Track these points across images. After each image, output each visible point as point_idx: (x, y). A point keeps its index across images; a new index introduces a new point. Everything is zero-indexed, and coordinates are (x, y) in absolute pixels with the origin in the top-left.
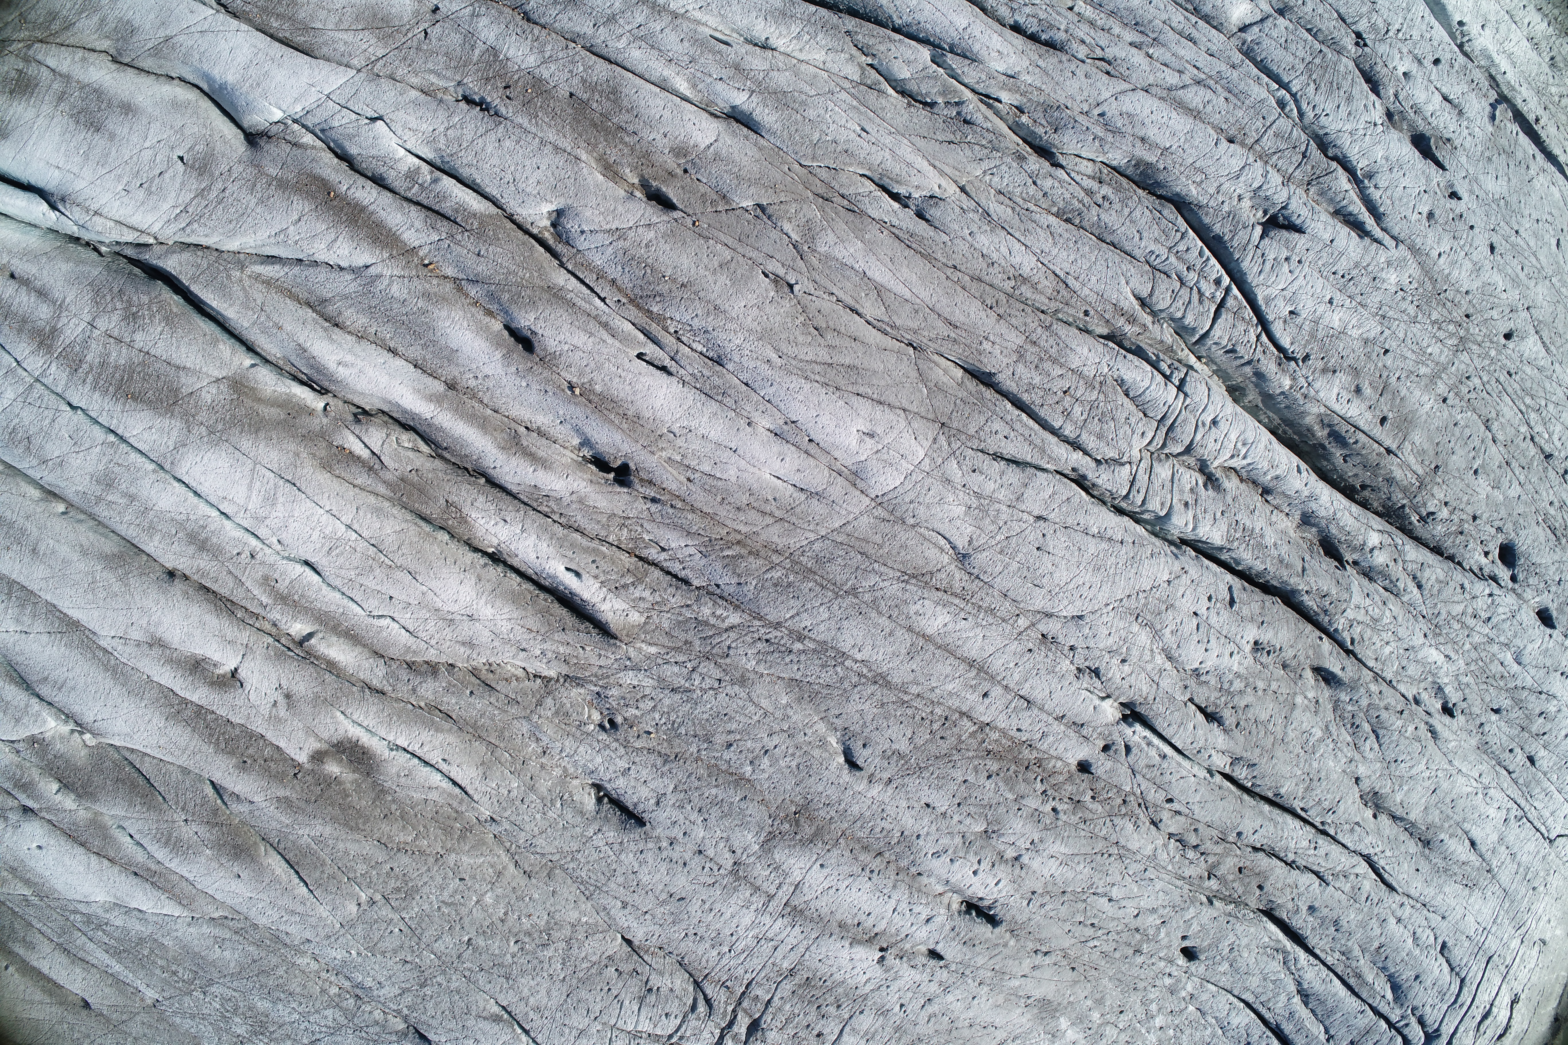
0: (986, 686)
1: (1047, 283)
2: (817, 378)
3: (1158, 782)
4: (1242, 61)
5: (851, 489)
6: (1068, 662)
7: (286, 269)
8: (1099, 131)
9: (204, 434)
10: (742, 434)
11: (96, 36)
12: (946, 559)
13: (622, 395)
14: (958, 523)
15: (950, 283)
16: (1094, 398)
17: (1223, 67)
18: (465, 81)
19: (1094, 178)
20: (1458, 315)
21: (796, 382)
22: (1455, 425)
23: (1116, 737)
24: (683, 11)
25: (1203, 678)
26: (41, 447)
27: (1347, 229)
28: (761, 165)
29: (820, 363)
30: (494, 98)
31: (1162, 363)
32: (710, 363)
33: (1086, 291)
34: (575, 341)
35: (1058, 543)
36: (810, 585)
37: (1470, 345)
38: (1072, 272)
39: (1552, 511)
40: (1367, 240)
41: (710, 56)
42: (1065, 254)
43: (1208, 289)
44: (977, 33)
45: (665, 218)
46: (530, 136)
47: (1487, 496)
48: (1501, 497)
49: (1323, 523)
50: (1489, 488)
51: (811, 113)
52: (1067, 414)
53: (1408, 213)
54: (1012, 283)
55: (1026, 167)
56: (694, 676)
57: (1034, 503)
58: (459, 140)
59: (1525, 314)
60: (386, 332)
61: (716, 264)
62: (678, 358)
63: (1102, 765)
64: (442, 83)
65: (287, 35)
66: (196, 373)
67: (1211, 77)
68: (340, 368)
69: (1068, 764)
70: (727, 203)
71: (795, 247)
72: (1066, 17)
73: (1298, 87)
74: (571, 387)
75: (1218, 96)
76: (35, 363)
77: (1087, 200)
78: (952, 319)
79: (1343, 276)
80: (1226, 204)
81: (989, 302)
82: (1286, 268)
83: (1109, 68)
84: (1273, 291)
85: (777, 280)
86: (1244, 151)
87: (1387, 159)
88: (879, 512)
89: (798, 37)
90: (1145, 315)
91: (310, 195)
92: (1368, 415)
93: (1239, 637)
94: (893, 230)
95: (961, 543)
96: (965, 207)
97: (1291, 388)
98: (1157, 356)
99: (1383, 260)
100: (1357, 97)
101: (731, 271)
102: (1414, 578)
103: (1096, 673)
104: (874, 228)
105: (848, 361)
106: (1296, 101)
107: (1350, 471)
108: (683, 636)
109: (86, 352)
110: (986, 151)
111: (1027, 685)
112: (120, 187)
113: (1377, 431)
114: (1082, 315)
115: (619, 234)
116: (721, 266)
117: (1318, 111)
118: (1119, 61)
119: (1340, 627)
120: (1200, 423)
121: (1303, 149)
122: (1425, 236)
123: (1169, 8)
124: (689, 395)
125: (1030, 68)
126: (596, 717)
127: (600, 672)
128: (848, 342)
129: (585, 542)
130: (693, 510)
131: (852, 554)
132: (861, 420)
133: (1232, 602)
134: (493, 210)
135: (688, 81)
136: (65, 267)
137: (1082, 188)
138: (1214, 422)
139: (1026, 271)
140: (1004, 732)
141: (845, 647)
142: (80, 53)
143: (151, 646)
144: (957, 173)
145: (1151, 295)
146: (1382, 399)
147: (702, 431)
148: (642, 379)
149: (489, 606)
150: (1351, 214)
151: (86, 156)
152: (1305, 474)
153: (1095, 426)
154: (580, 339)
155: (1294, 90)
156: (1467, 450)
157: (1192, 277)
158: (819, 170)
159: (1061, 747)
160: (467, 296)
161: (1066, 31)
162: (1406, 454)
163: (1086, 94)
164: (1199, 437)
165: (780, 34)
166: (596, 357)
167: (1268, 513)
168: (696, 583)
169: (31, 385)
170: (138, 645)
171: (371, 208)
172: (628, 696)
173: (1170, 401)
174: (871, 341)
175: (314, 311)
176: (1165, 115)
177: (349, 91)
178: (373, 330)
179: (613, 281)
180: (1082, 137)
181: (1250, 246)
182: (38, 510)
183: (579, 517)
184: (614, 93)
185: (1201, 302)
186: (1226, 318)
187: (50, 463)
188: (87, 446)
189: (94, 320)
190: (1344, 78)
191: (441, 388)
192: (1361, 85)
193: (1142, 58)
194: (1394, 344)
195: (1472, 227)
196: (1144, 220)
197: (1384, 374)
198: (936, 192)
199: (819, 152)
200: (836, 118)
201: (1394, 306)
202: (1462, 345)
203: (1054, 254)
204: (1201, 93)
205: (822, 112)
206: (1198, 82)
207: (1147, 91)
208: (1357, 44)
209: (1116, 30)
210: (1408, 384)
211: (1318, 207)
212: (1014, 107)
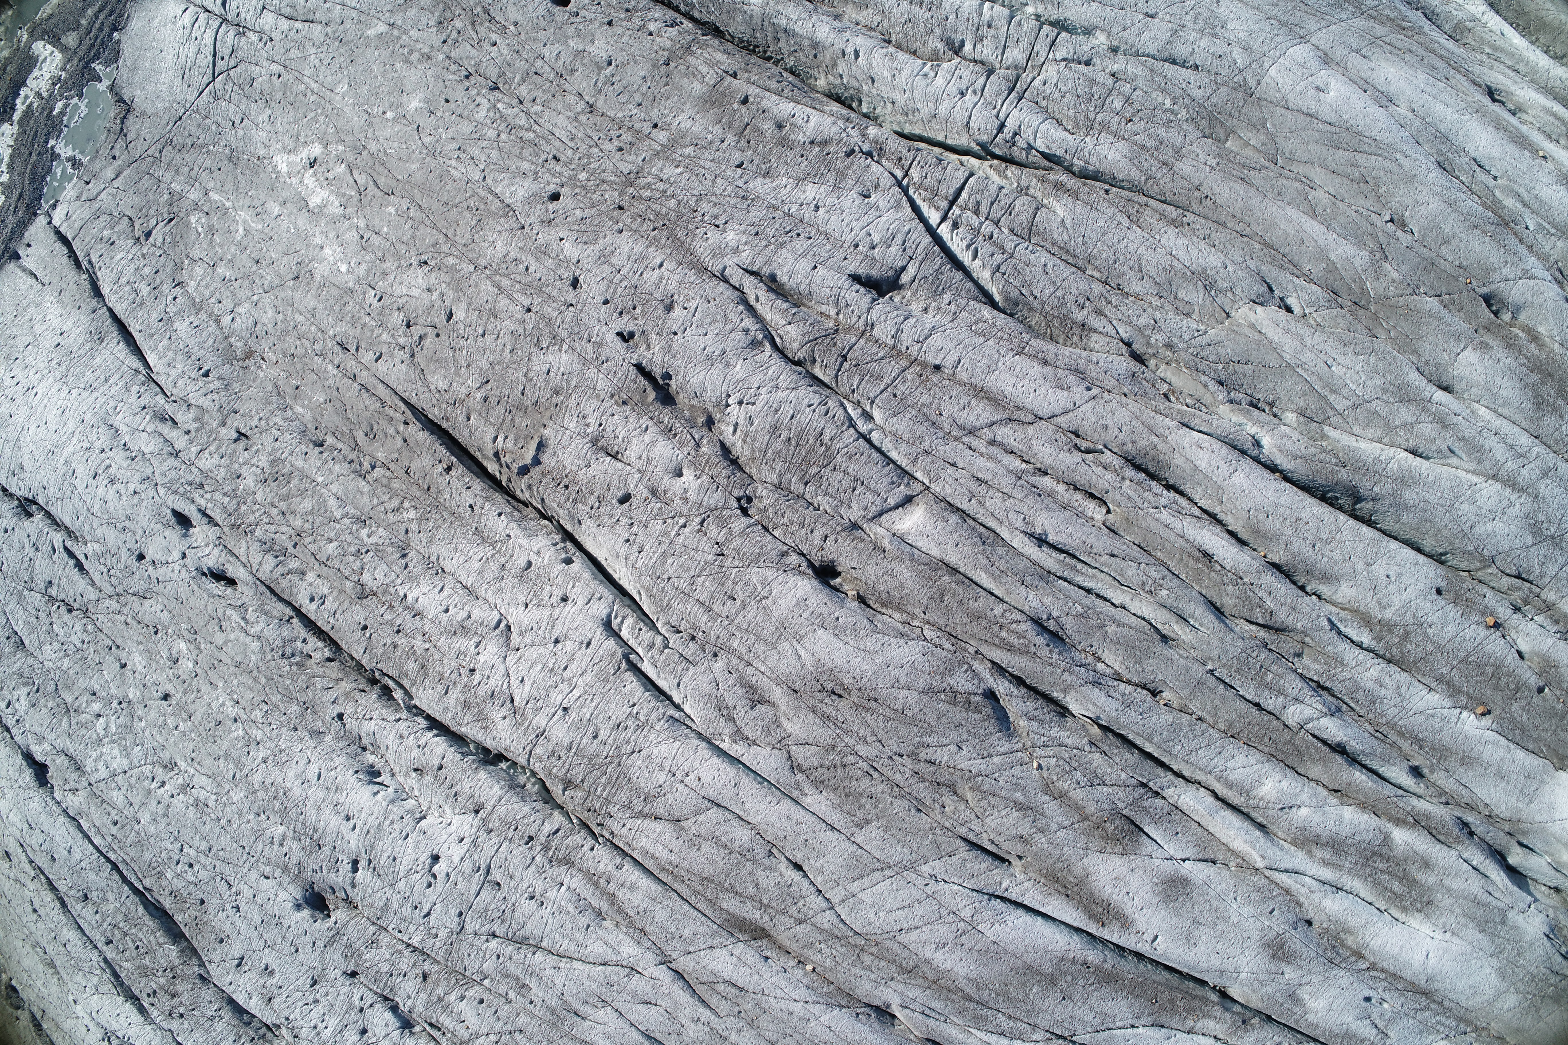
2: (1366, 140)
5: (1328, 51)
10: (1419, 103)
15: (1248, 219)
16: (1101, 114)
17: (941, 451)
19: (1090, 330)
20: (637, 208)
21: (1383, 137)
22: (641, 105)
24: (1490, 482)
28: (1417, 334)
29: (1364, 153)
31: (1024, 146)
33: (1109, 212)
37: (618, 180)
38: (1125, 229)
40: (766, 271)
41: (1467, 435)
42: (1131, 248)
43: (969, 219)
44: (1223, 466)
45: (1494, 287)
47: (593, 43)
48: (572, 43)
50: (590, 49)
51: (1378, 380)
52: (1129, 101)
53: (703, 306)
54: (1186, 219)
55: (1165, 337)
57: (1160, 28)
59: (526, 221)
61: (1453, 243)
67: (956, 439)
70: (1442, 302)
71: (1387, 258)
73: (846, 434)
74: (1544, 157)
75: (952, 416)
77: (1102, 305)
78: (1245, 186)
79: (798, 236)
80: (946, 302)
81: (1209, 202)
82: (876, 239)
83: (1079, 441)
84: (890, 216)
85: (1403, 226)
86: (923, 357)
87: (728, 364)
88: (1301, 32)
92: (766, 104)
94: (1298, 273)
96: (1230, 295)
98: (1029, 153)
101: (1440, 236)
104: (1316, 274)
105: (1340, 153)
106: (850, 419)
110: (1203, 354)
113: (753, 91)
115: (1528, 275)
116: (1449, 241)
117: (822, 409)
118: (1066, 448)
120: (979, 93)
121: (846, 365)
122: (680, 283)
124: (1460, 140)
128: (1341, 169)
130: (1441, 58)
131: (1316, 6)
132: (1328, 101)
135: (1479, 416)
137: (1106, 317)
138: (963, 94)
139: (1172, 231)
146: (747, 119)
147: (1449, 110)
148: (1496, 155)
152: (850, 50)
153: (1097, 91)
154: (1544, 193)
155: (852, 430)
156: (623, 83)
157: (988, 228)
161: (1123, 479)
162: (712, 73)
163: (1108, 409)
164: (982, 81)
165: (1403, 462)
173: (1014, 113)
174: (1320, 171)
176: (1020, 389)
179: (1522, 242)
180: (1109, 366)
181: (920, 259)
184: (1539, 402)
185: (978, 204)
186: (947, 191)
190: (777, 454)
192: (753, 451)
193: (1040, 455)
194: (730, 172)
195: (606, 302)
196: (1040, 285)
197: (743, 143)
198: (1259, 309)
199: (1368, 344)
200: (1356, 377)
201: (729, 210)
202: (630, 179)
203: (1143, 248)
204: (972, 418)
205: (1369, 383)
206: (972, 432)
207: (1036, 416)
208: (749, 500)
209: (1061, 488)
210: (709, 137)
211: (824, 308)
212: (1173, 399)
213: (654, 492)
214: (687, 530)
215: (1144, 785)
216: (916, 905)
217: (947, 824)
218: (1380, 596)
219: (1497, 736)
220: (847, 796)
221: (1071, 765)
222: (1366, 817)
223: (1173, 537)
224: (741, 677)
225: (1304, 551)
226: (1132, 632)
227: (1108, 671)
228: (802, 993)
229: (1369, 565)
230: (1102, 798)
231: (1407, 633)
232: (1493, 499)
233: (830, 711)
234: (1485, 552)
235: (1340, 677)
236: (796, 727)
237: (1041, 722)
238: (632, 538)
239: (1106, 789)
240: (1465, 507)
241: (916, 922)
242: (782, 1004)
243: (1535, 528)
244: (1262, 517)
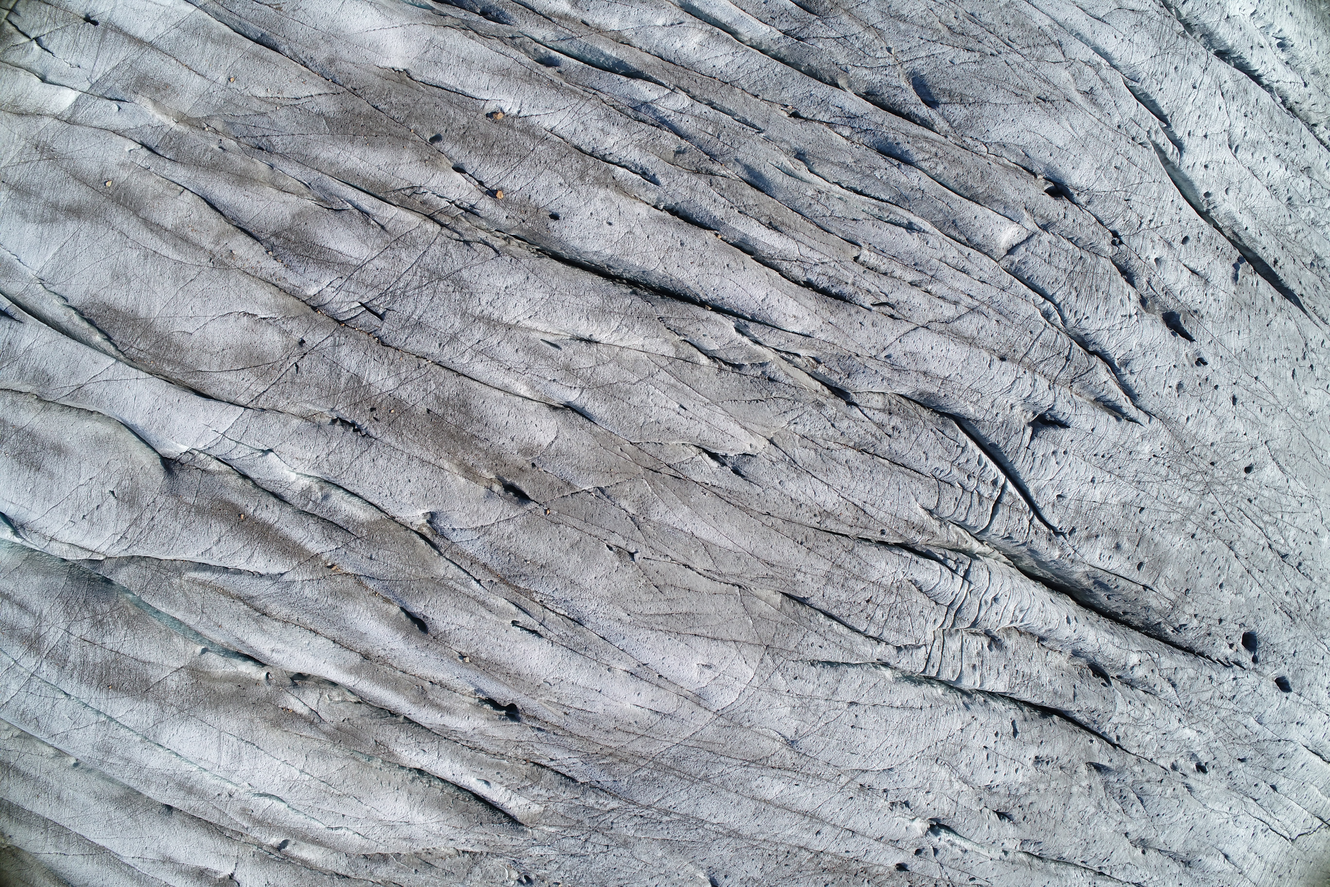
0: (818, 827)
1: (848, 513)
2: (661, 627)
3: (961, 869)
4: (1012, 282)
5: (697, 708)
6: (882, 801)
7: (216, 576)
8: (886, 372)
9: (175, 712)
10: (604, 679)
11: (19, 383)
12: (778, 745)
13: (503, 659)
14: (786, 720)
15: (765, 529)
16: (892, 601)
17: (994, 292)
18: (337, 408)
19: (884, 411)
20: (1204, 465)
21: (644, 634)
22: (1203, 553)
23: (925, 844)
24: (515, 322)
25: (994, 790)
26: (48, 726)
27: (1106, 415)
28: (597, 452)
29: (662, 615)
30: (363, 421)
31: (949, 561)
32: (572, 623)
33: (882, 514)
34: (460, 622)
35: (868, 720)
36: (671, 778)
37: (1216, 487)
38: (869, 501)
39: (1288, 599)
40: (1124, 422)
41: (543, 362)
42: (862, 485)
43: (986, 490)
44: (775, 303)
45: (521, 511)
46: (399, 453)
47: (1231, 602)
48: (1243, 600)
49: (1091, 656)
50: (1233, 595)
51: (635, 400)
52: (870, 618)
53: (1160, 389)
54: (819, 519)
55: (825, 413)
56: (587, 845)
57: (846, 693)
58: (339, 463)
59: (1265, 448)
60: (307, 619)
61: (568, 546)
62: (545, 623)
63: (915, 865)
64: (318, 409)
65: (180, 377)
66: (160, 666)
67: (983, 303)
68: (274, 654)
69: (888, 868)
70: (572, 488)
71: (632, 519)
72: (852, 271)
73: (1061, 298)
74: (462, 657)
75: (990, 321)
76: (29, 663)
77: (879, 433)
78: (769, 559)
79: (1103, 456)
80: (1000, 415)
81: (799, 539)
82: (1053, 460)
83: (893, 312)
84: (1043, 482)
85: (619, 551)
86: (1015, 366)
87: (1141, 346)
88: (721, 721)
89: (618, 330)
90: (933, 522)
91: (224, 519)
92: (1127, 565)
93: (1022, 757)
94: (714, 490)
95: (789, 734)
96: (774, 459)
97: (1060, 557)
98: (945, 556)
99: (1138, 435)
100: (1114, 294)
101: (581, 550)
102: (1169, 680)
103: (907, 804)
104: (698, 492)
105: (684, 610)
106: (1060, 312)
107: (1113, 605)
108: (575, 817)
109: (68, 654)
110: (790, 403)
111: (851, 821)
112: (67, 519)
113: (1135, 576)
114: (879, 534)
115: (484, 530)
116: (572, 547)
117: (1079, 316)
118: (902, 304)
119: (1107, 731)
120: (983, 602)
121: (1066, 353)
122: (1175, 406)
123: (945, 245)
124: (558, 652)
125: (823, 327)
126: (515, 875)
127: (514, 849)
128: (683, 594)
129: (489, 759)
130: (571, 735)
131: (702, 753)
132: (699, 657)
133: (1015, 733)
134: (378, 516)
135: (527, 384)
136: (37, 580)
137: (874, 423)
138: (995, 599)
139: (829, 507)
140: (835, 855)
141: (704, 816)
142: (9, 398)
143: (164, 862)
144: (765, 429)
145: (937, 507)
146: (1139, 549)
147: (571, 680)
148: (518, 646)
149: (421, 815)
150: (1109, 401)
151: (33, 492)
152: (1073, 623)
153: (895, 623)
154: (464, 619)
155: (1058, 301)
156: (1213, 570)
157: (972, 484)
158: (646, 446)
159: (882, 858)
160: (367, 588)
161: (854, 284)
162: (1160, 587)
163: (873, 341)
164: (982, 613)
165: (602, 331)
166: (479, 632)
167: (1044, 655)
168: (581, 780)
169: (30, 679)
170: (154, 862)
171: (277, 525)
172: (538, 863)
173: (957, 590)
174: (703, 589)
175: (245, 603)
176: (944, 348)
177: (241, 429)
178: (295, 617)
179: (485, 566)
180: (872, 379)
181: (1022, 449)
182: (56, 766)
183: (482, 743)
184: (464, 406)
185: (980, 503)
186: (1003, 511)
187: (58, 737)
188: (84, 724)
189: (69, 627)
190: (1103, 279)
191: (357, 659)
192: (1117, 280)
193: (921, 296)
194: (1148, 502)
195: (1216, 387)
196: (929, 442)
197: (1141, 528)
198: (749, 450)
199: (646, 433)
200: (657, 400)
201: (1148, 471)
202: (1208, 488)
203: (852, 487)
204: (975, 320)
205: (644, 397)
206: (972, 310)
207: (927, 328)
208: (1113, 243)
209: (898, 273)
210: (1162, 531)
211: (1080, 399)
212: (811, 360)
213: (1170, 245)
214: (1149, 218)
215: (799, 39)
218: (613, 208)
219: (476, 95)
220: (1023, 25)
221: (864, 52)
222: (597, 21)
223: (806, 240)
224: (1102, 111)
225: (690, 240)
226: (832, 159)
227: (840, 129)
229: (630, 232)
230: (836, 27)
231: (582, 178)
232: (511, 305)
233: (1045, 86)
234: (508, 258)
235: (644, 135)
237: (889, 85)
238: (1178, 211)
239: (833, 34)
240: (538, 295)
243: (460, 285)
244: (733, 264)
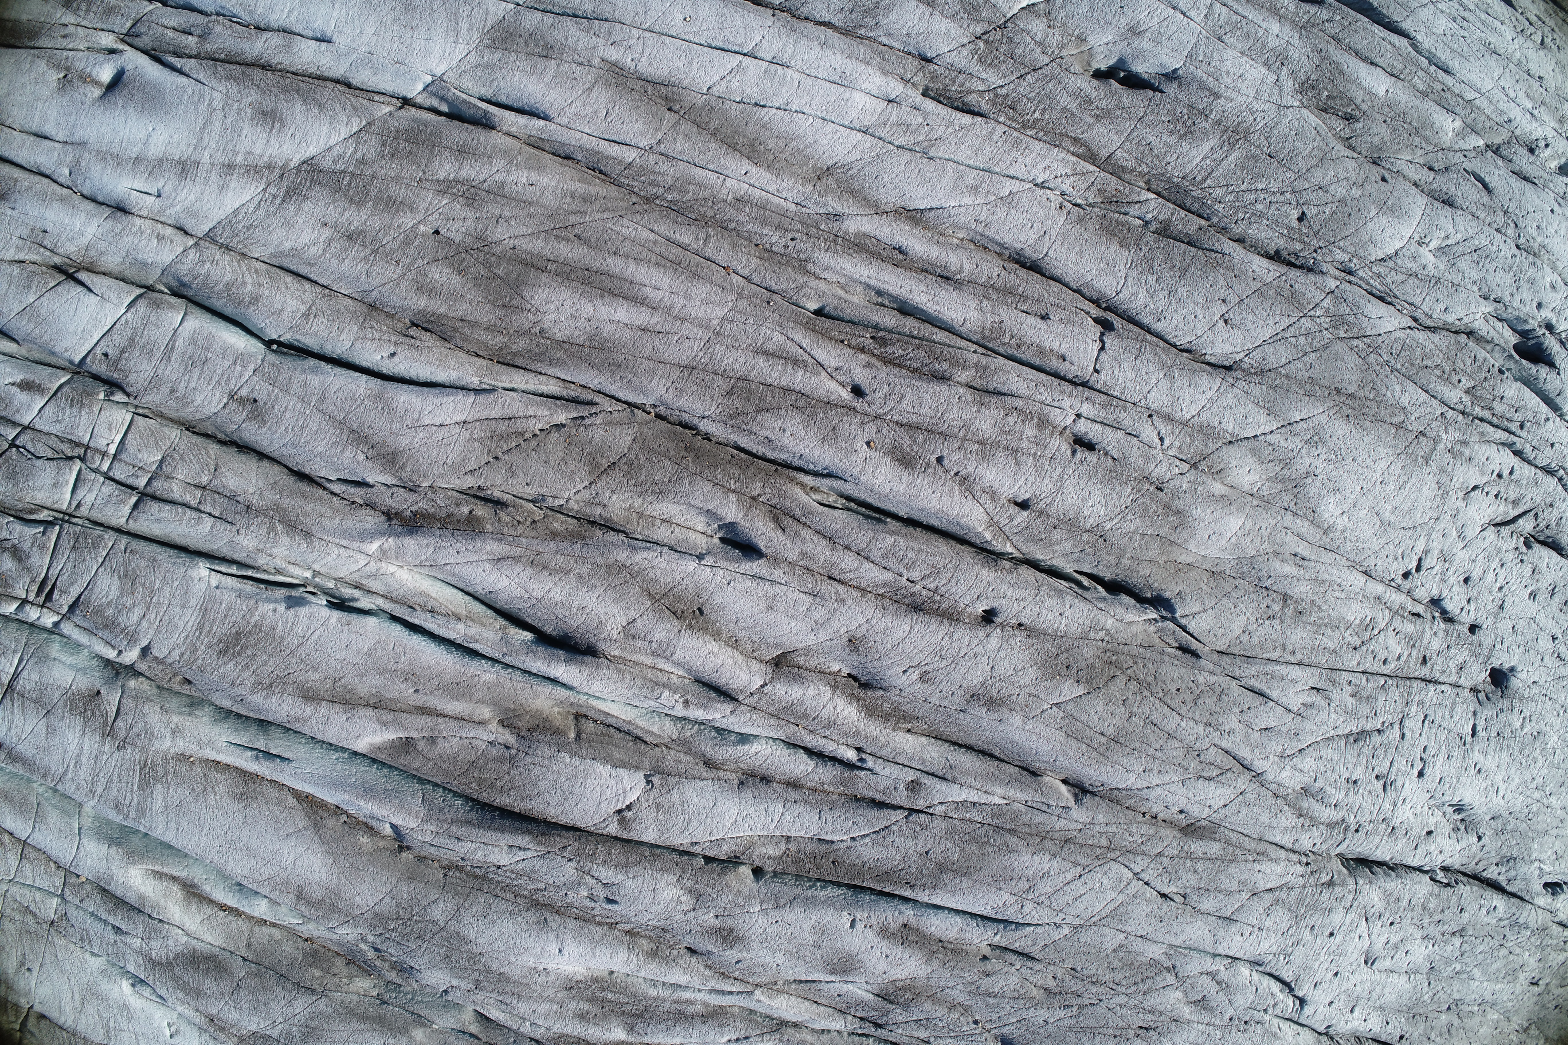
216: (1070, 902)
217: (1051, 968)
228: (1152, 795)
236: (1174, 996)
241: (1068, 889)
242: (1167, 778)
